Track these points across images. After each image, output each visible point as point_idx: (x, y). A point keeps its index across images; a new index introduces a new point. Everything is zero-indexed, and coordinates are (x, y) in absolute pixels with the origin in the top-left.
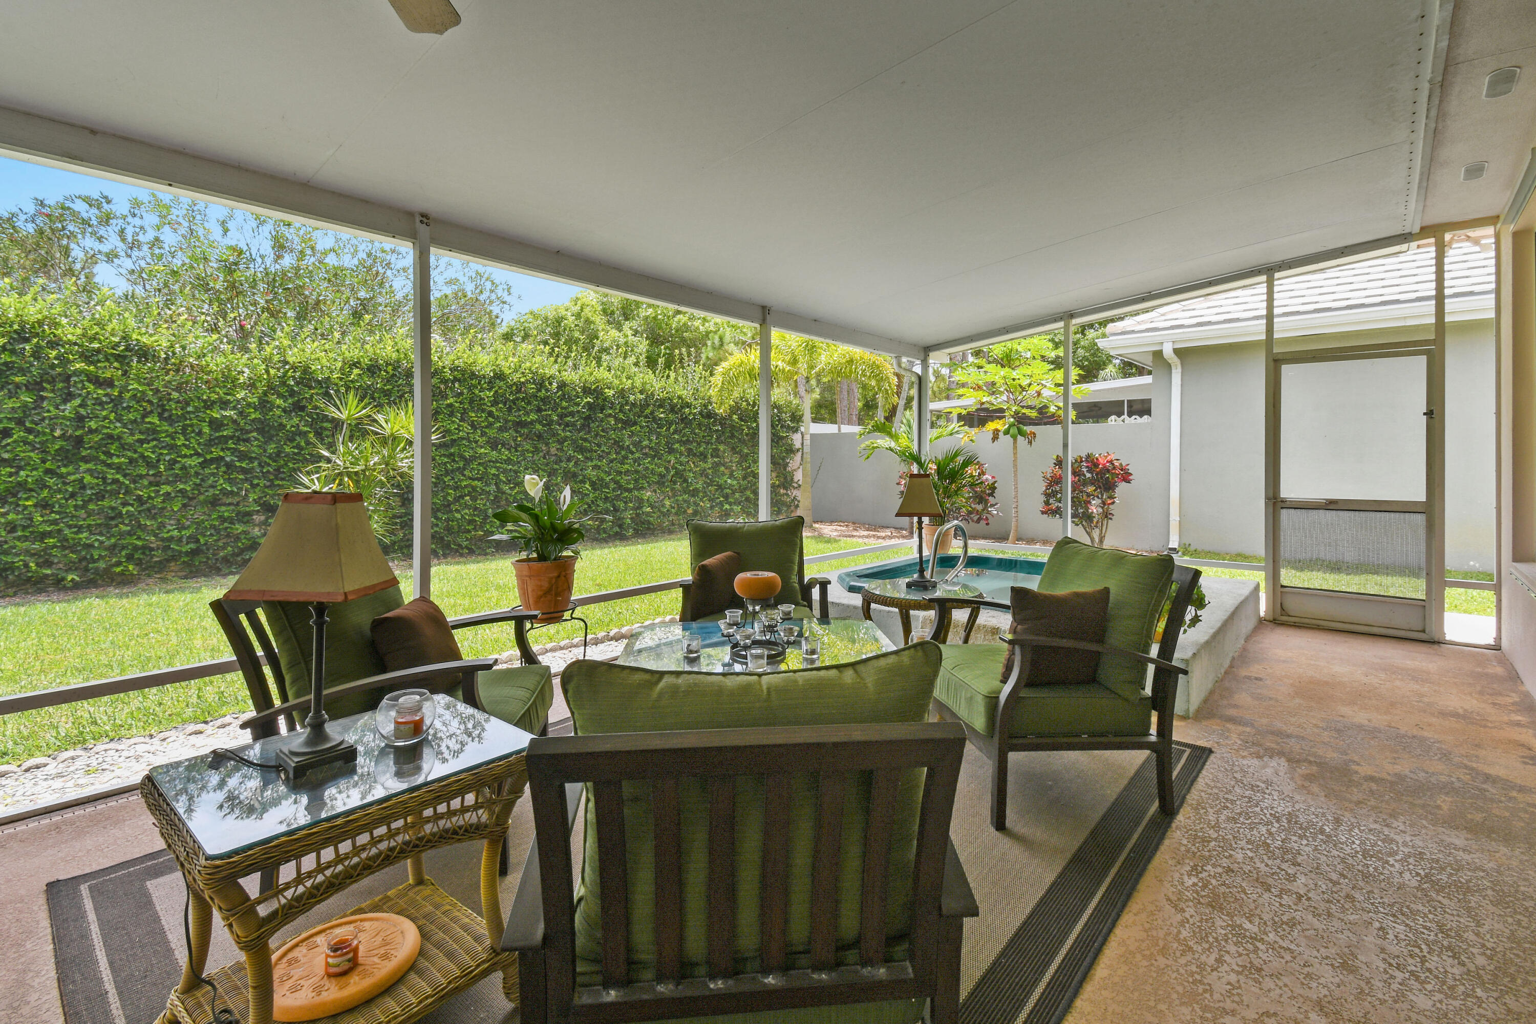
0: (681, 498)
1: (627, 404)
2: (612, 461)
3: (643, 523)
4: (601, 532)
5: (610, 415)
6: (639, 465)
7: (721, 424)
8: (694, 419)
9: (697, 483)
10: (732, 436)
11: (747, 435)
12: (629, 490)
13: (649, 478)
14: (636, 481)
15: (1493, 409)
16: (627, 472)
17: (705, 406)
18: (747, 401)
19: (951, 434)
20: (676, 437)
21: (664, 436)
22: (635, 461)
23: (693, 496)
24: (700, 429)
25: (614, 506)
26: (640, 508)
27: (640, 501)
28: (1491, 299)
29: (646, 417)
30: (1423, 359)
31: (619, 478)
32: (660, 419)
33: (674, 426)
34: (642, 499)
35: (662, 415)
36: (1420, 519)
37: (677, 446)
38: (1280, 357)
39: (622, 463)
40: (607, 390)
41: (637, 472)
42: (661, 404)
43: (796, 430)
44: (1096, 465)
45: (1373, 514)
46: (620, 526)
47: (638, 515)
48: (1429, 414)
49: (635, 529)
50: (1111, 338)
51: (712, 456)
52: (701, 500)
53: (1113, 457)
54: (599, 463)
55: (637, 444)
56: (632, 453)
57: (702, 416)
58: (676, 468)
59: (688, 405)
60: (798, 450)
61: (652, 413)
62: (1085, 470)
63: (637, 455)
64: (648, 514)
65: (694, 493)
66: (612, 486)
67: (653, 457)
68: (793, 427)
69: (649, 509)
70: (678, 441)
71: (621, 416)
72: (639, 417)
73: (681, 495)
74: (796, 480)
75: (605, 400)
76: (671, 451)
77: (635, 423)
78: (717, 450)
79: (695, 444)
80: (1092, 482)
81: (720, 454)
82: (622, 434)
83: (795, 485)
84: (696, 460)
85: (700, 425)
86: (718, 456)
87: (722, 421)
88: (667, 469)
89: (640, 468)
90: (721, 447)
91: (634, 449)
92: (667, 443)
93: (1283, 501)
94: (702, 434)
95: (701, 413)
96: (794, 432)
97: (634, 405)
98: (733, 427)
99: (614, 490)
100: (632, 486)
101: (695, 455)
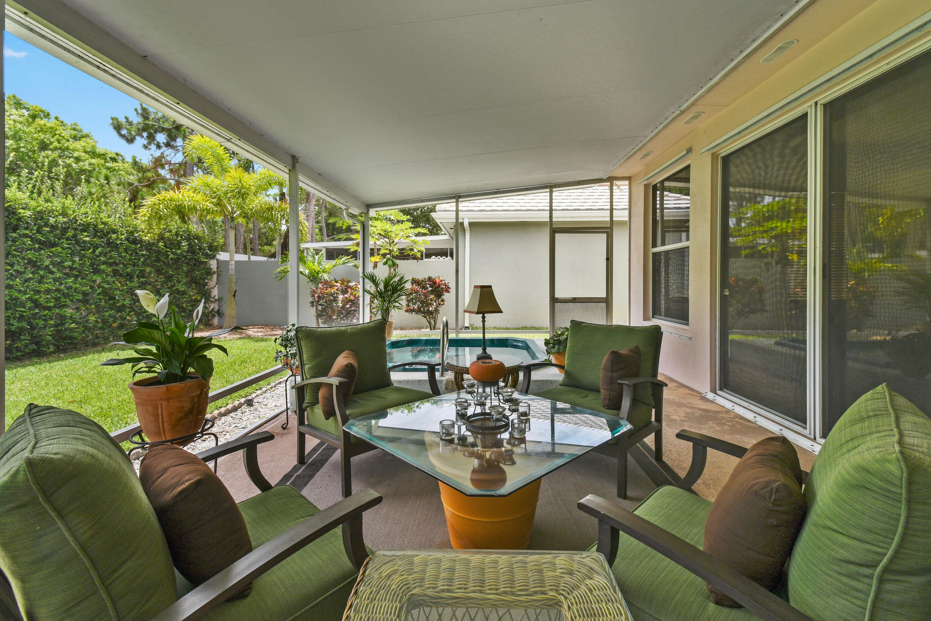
0: (107, 314)
1: (46, 225)
2: (26, 281)
3: (65, 339)
4: (14, 351)
5: (26, 236)
6: (61, 284)
7: (147, 250)
8: (121, 244)
9: (124, 300)
10: (158, 260)
11: (172, 259)
12: (49, 308)
13: (73, 296)
14: (57, 299)
15: (628, 258)
16: (48, 291)
17: (132, 233)
18: (170, 231)
19: (344, 264)
20: (102, 258)
21: (89, 258)
22: (55, 280)
23: (118, 311)
24: (127, 253)
25: (30, 324)
26: (62, 324)
27: (62, 318)
28: (626, 213)
29: (68, 239)
30: (605, 235)
31: (36, 297)
32: (85, 242)
33: (100, 249)
34: (65, 316)
35: (87, 239)
36: (603, 305)
37: (102, 267)
38: (555, 230)
39: (40, 282)
40: (21, 211)
41: (58, 290)
42: (85, 228)
43: (214, 257)
44: (435, 283)
45: (588, 304)
46: (37, 343)
47: (58, 331)
48: (607, 259)
49: (55, 345)
50: (438, 213)
51: (138, 276)
52: (128, 315)
53: (441, 279)
54: (11, 283)
55: (59, 265)
56: (52, 273)
57: (129, 242)
58: (103, 287)
59: (114, 232)
60: (214, 273)
61: (75, 236)
62: (428, 286)
63: (58, 275)
64: (72, 330)
65: (121, 309)
66: (29, 304)
67: (76, 277)
68: (211, 255)
69: (73, 325)
70: (104, 263)
71: (39, 236)
72: (59, 239)
73: (107, 311)
74: (213, 296)
75: (19, 219)
76: (97, 271)
77: (54, 245)
78: (142, 272)
79: (121, 266)
80: (432, 292)
81: (146, 275)
82: (40, 255)
83: (212, 300)
84: (122, 280)
85: (126, 250)
86: (144, 277)
87: (149, 246)
88: (92, 287)
89: (62, 287)
90: (148, 270)
91: (54, 270)
92: (92, 265)
93: (557, 299)
94: (128, 257)
95: (127, 239)
96: (210, 259)
97: (54, 227)
98: (158, 252)
99: (30, 309)
100: (52, 304)
101: (121, 275)
